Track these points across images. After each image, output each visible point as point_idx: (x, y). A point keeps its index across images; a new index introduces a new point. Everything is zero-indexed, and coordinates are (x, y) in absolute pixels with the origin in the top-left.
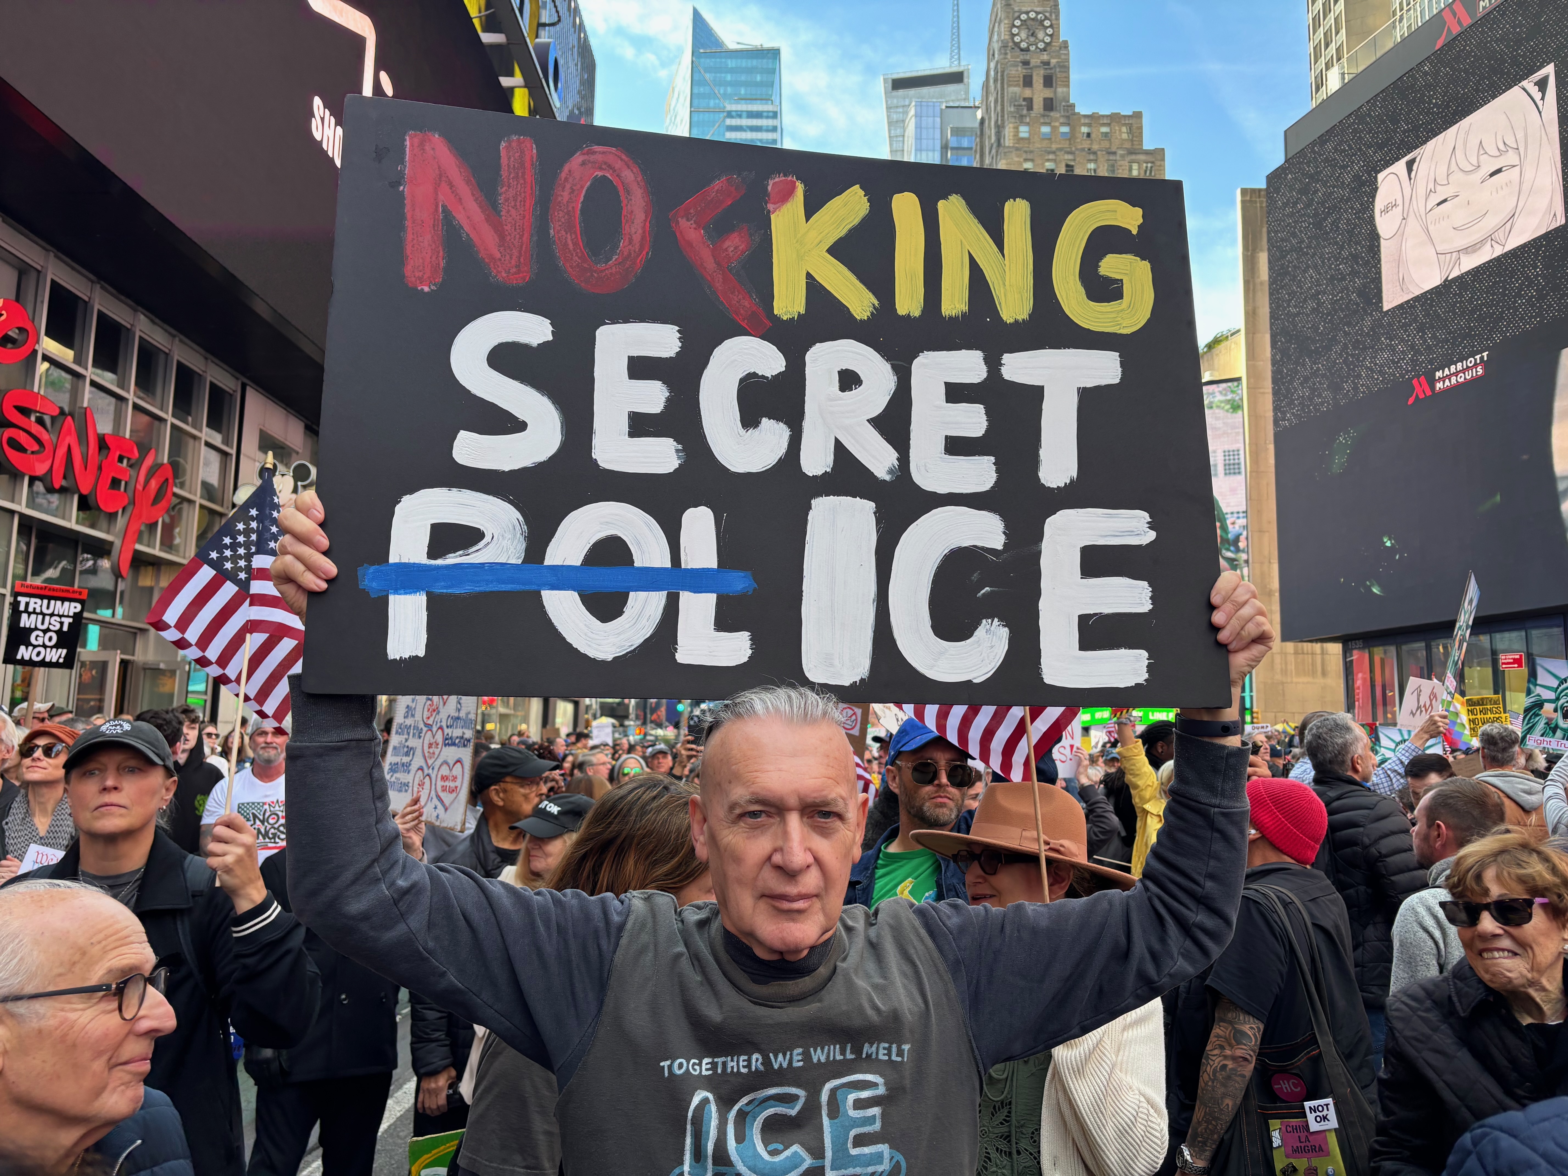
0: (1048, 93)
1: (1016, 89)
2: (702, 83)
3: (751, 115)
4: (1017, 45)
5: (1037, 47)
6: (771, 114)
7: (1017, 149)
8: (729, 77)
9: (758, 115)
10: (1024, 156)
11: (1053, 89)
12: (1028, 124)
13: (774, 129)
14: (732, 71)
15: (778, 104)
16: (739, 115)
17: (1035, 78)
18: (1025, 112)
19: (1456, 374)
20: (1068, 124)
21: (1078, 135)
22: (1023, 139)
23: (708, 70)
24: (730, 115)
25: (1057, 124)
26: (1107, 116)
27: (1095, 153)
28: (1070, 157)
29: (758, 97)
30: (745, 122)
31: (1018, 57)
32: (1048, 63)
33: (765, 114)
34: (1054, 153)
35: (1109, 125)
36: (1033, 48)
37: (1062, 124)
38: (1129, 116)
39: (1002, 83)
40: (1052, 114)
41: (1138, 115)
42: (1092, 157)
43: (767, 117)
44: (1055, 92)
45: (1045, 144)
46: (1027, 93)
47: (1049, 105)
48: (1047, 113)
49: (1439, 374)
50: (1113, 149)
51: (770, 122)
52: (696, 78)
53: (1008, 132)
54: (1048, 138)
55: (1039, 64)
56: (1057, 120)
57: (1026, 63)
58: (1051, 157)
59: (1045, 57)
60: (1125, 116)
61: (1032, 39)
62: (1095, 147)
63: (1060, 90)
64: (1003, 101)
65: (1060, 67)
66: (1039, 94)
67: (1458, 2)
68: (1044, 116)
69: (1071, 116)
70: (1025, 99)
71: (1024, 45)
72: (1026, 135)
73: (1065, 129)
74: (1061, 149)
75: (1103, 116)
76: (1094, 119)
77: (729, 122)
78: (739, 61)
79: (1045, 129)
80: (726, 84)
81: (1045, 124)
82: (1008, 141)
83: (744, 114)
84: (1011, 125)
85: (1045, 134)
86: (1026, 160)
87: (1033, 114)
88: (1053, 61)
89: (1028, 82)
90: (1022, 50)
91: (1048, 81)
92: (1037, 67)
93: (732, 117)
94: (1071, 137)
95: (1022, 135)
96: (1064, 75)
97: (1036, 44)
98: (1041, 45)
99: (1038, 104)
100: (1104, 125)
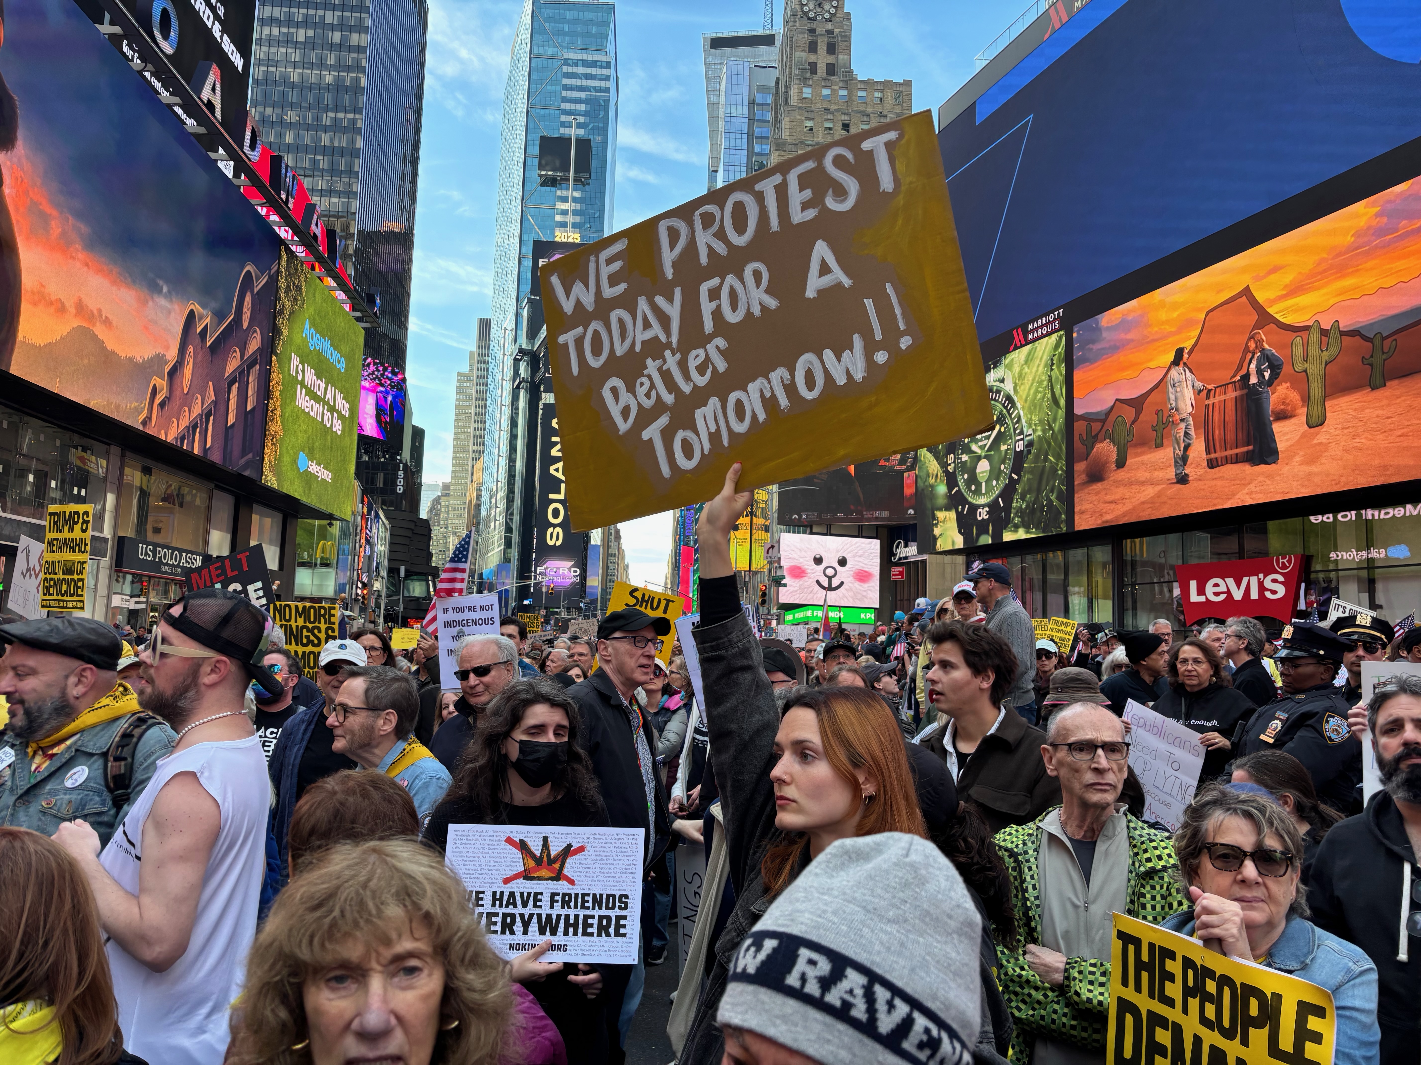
0: (831, 59)
1: (803, 55)
2: (543, 31)
3: (587, 64)
4: (805, 14)
5: (823, 17)
6: (604, 64)
7: (800, 108)
8: (566, 28)
9: (593, 64)
10: (806, 114)
11: (834, 56)
12: (810, 86)
13: (607, 78)
14: (570, 22)
15: (612, 54)
16: (575, 63)
17: (819, 44)
18: (808, 75)
19: (1041, 327)
20: (847, 88)
21: (854, 98)
22: (805, 99)
23: (547, 19)
24: (566, 62)
25: (836, 87)
26: (881, 83)
27: (868, 115)
28: (846, 118)
29: (594, 47)
30: (580, 70)
31: (806, 25)
32: (832, 32)
33: (599, 64)
34: (832, 113)
35: (881, 91)
36: (819, 18)
37: (842, 88)
38: (900, 84)
39: (791, 48)
40: (832, 78)
41: (908, 83)
42: (865, 119)
43: (601, 67)
44: (837, 59)
45: (825, 105)
46: (812, 58)
47: (831, 69)
48: (829, 77)
49: (1030, 327)
50: (885, 113)
51: (604, 72)
52: (536, 26)
53: (794, 92)
54: (827, 99)
55: (824, 32)
56: (836, 84)
57: (812, 31)
58: (830, 117)
59: (829, 26)
60: (896, 84)
61: (819, 10)
62: (869, 110)
63: (841, 57)
64: (791, 64)
65: (842, 36)
66: (822, 59)
67: (1060, 1)
68: (825, 79)
69: (849, 80)
70: (810, 64)
71: (811, 15)
72: (809, 96)
73: (844, 93)
74: (838, 111)
75: (877, 82)
76: (869, 84)
77: (565, 69)
78: (576, 13)
79: (826, 92)
80: (564, 34)
81: (826, 87)
82: (793, 101)
83: (580, 63)
84: (796, 87)
85: (825, 96)
86: (807, 119)
87: (816, 77)
88: (837, 31)
89: (813, 48)
90: (809, 19)
91: (831, 49)
92: (821, 35)
93: (569, 65)
94: (849, 100)
95: (805, 96)
96: (845, 43)
97: (823, 15)
98: (827, 16)
99: (821, 69)
100: (878, 90)
